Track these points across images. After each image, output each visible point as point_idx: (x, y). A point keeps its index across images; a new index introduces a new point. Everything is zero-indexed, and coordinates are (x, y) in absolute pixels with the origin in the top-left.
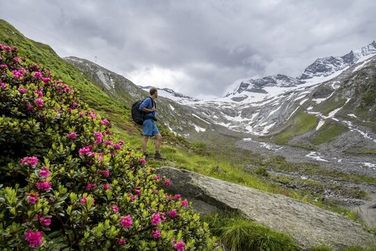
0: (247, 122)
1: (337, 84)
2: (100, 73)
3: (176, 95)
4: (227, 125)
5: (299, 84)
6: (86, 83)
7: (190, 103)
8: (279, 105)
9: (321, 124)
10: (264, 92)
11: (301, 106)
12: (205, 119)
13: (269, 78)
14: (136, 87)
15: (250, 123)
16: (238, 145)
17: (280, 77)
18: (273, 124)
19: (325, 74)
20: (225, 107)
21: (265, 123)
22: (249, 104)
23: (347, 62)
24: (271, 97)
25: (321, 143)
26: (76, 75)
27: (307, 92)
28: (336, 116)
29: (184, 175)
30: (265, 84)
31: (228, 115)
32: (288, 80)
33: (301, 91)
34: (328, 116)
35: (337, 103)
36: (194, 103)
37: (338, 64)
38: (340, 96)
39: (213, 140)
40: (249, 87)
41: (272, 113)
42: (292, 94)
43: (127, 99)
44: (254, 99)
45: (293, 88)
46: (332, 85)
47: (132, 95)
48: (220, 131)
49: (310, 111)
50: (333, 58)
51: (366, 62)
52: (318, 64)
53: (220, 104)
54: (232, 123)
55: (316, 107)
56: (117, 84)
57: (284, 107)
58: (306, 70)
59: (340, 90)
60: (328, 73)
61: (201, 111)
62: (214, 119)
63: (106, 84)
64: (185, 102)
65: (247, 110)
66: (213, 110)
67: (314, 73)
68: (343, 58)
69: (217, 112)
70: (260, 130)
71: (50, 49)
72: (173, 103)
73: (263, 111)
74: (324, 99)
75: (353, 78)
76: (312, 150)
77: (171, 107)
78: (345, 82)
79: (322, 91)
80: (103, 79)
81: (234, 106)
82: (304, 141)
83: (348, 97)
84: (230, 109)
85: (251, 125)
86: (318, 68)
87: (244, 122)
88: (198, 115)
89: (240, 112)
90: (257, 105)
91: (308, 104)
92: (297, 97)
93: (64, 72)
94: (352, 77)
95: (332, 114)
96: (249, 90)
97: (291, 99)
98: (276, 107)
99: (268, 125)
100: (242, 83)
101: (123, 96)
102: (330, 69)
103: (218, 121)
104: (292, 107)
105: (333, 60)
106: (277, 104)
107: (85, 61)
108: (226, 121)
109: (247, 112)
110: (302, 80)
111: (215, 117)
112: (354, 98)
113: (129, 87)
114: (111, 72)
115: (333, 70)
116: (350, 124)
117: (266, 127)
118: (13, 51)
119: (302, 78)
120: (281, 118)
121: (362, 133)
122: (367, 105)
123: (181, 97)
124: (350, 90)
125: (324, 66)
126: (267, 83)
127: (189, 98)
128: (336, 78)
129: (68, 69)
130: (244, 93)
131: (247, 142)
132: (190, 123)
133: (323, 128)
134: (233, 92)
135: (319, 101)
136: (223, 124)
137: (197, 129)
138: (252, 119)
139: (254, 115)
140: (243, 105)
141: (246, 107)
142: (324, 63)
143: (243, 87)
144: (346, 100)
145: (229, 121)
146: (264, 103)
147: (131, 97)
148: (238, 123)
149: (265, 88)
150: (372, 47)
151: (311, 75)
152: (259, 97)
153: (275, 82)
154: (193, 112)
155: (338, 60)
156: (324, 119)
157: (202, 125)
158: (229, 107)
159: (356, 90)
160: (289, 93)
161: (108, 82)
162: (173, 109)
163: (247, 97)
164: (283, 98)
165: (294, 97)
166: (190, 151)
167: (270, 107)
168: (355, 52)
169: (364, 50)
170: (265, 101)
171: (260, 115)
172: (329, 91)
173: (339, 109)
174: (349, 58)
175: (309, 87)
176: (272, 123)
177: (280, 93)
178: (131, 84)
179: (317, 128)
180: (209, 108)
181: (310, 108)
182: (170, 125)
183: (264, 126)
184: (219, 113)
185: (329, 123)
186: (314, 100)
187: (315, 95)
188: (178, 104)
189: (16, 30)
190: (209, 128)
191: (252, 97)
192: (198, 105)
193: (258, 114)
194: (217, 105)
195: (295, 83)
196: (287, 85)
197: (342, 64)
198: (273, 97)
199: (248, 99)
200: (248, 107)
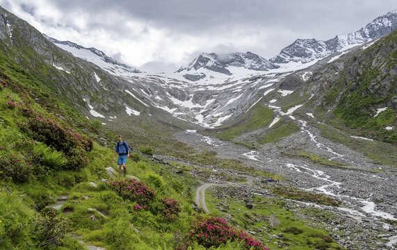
0: (199, 110)
1: (308, 75)
3: (107, 60)
4: (171, 111)
5: (271, 68)
7: (125, 75)
8: (241, 93)
9: (276, 120)
10: (228, 73)
11: (265, 97)
12: (143, 99)
13: (237, 55)
14: (46, 41)
15: (202, 111)
16: (178, 137)
17: (250, 56)
18: (230, 116)
19: (303, 60)
20: (173, 85)
21: (221, 113)
22: (205, 86)
23: (329, 49)
24: (234, 80)
25: (266, 142)
27: (276, 80)
28: (294, 114)
30: (230, 62)
31: (176, 97)
32: (259, 61)
33: (270, 78)
34: (286, 112)
36: (132, 75)
37: (320, 50)
38: (305, 91)
39: (146, 128)
40: (209, 64)
41: (231, 101)
42: (260, 80)
43: (30, 57)
44: (213, 80)
45: (261, 73)
46: (303, 76)
47: (39, 51)
48: (160, 118)
49: (272, 104)
50: (314, 41)
52: (298, 46)
53: (167, 81)
54: (179, 108)
55: (280, 101)
56: (15, 33)
57: (246, 95)
58: (282, 52)
59: (308, 82)
60: (307, 59)
61: (139, 87)
62: (156, 101)
64: (119, 73)
65: (201, 93)
66: (156, 88)
67: (291, 57)
68: (327, 43)
69: (162, 92)
70: (213, 122)
72: (99, 71)
74: (290, 92)
76: (254, 149)
77: (96, 76)
78: (317, 72)
79: (291, 81)
81: (186, 86)
83: (313, 92)
84: (179, 90)
85: (202, 114)
87: (195, 109)
88: (133, 92)
89: (192, 95)
90: (215, 89)
91: (272, 95)
92: (264, 84)
95: (291, 111)
96: (208, 68)
97: (256, 86)
98: (237, 94)
99: (223, 116)
100: (201, 56)
101: (24, 52)
102: (310, 54)
103: (161, 103)
104: (254, 97)
105: (314, 43)
106: (239, 90)
108: (171, 105)
109: (200, 97)
110: (276, 64)
111: (158, 98)
112: (318, 94)
113: (35, 40)
114: (8, 12)
115: (313, 57)
116: (304, 125)
117: (220, 118)
119: (276, 61)
120: (239, 109)
121: (311, 136)
122: (327, 105)
123: (114, 63)
124: (317, 85)
125: (304, 50)
126: (232, 61)
127: (125, 66)
128: (310, 67)
130: (201, 70)
132: (119, 102)
133: (275, 126)
134: (187, 66)
135: (285, 93)
136: (166, 108)
137: (129, 111)
138: (205, 107)
139: (209, 102)
140: (197, 87)
141: (200, 89)
142: (304, 45)
143: (202, 62)
144: (310, 96)
145: (175, 106)
146: (224, 87)
148: (187, 109)
149: (230, 68)
150: (359, 36)
151: (288, 58)
152: (220, 78)
153: (242, 62)
154: (127, 87)
155: (320, 45)
156: (280, 116)
157: (135, 106)
158: (179, 87)
159: (321, 86)
160: (255, 79)
162: (98, 79)
163: (204, 76)
164: (248, 84)
165: (260, 84)
167: (229, 93)
168: (340, 38)
169: (350, 37)
170: (225, 84)
171: (216, 102)
173: (300, 106)
174: (333, 44)
175: (280, 74)
176: (228, 114)
177: (246, 77)
179: (271, 125)
180: (151, 84)
181: (273, 101)
182: (91, 102)
183: (218, 117)
184: (164, 94)
185: (285, 120)
186: (280, 91)
187: (283, 85)
188: (106, 74)
190: (145, 112)
191: (212, 77)
192: (136, 78)
193: (213, 100)
194: (163, 82)
195: (267, 67)
196: (258, 67)
197: (324, 50)
198: (236, 81)
199: (205, 79)
200: (203, 89)
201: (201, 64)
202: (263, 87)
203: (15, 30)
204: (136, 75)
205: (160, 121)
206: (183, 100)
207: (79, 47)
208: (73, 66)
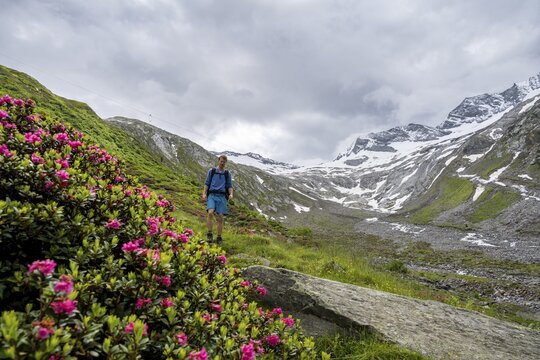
0: (370, 194)
1: (497, 132)
2: (156, 137)
3: (265, 162)
4: (340, 201)
5: (441, 136)
6: (138, 152)
7: (285, 172)
8: (414, 168)
9: (479, 191)
10: (392, 150)
11: (447, 168)
12: (308, 193)
13: (397, 130)
14: (208, 154)
15: (374, 196)
16: (359, 228)
17: (413, 127)
18: (409, 196)
19: (479, 119)
20: (335, 174)
21: (397, 195)
22: (370, 169)
23: (509, 100)
24: (402, 156)
25: (481, 220)
26: (123, 143)
27: (454, 146)
28: (501, 179)
29: (283, 277)
30: (392, 138)
31: (342, 185)
32: (425, 131)
33: (446, 146)
34: (488, 179)
35: (500, 159)
36: (291, 171)
37: (497, 103)
38: (504, 149)
39: (321, 224)
40: (370, 145)
41: (405, 179)
42: (433, 150)
43: (196, 172)
44: (378, 160)
45: (433, 142)
46: (491, 134)
47: (203, 165)
48: (332, 211)
49: (462, 173)
50: (488, 96)
51: (537, 99)
52: (468, 106)
53: (329, 171)
54: (348, 197)
55: (471, 168)
56: (180, 151)
57: (422, 170)
58: (450, 116)
59: (503, 140)
60: (483, 117)
61: (302, 182)
62: (322, 193)
63: (165, 152)
64: (278, 171)
65: (369, 177)
66: (319, 180)
67: (462, 118)
68: (503, 94)
69: (325, 183)
70: (390, 205)
71: (88, 108)
72: (261, 173)
73: (392, 177)
74: (480, 156)
75: (521, 123)
76: (470, 230)
77: (259, 178)
78: (510, 128)
79: (476, 143)
80: (161, 145)
81: (349, 172)
82: (456, 218)
83: (516, 149)
84: (344, 178)
85: (375, 198)
86: (467, 111)
87: (366, 194)
88: (297, 188)
89: (359, 181)
90: (383, 169)
91: (456, 164)
92: (441, 154)
93: (107, 139)
94: (519, 120)
95: (494, 177)
96: (368, 149)
97: (432, 157)
98: (411, 170)
99: (400, 197)
100: (358, 139)
101: (190, 168)
102: (486, 111)
103: (328, 195)
104: (434, 169)
105: (488, 99)
106: (412, 166)
107: (137, 122)
108: (339, 195)
109: (368, 181)
110: (445, 130)
111: (323, 189)
112: (525, 150)
113: (198, 154)
115: (490, 113)
116: (523, 190)
117: (398, 200)
118: (27, 106)
119: (445, 126)
120: (419, 185)
123: (271, 163)
124: (519, 140)
125: (477, 108)
126: (394, 137)
127: (283, 164)
128: (496, 123)
129: (112, 134)
130: (362, 154)
131: (372, 224)
132: (287, 201)
133: (483, 198)
134: (346, 153)
135: (473, 158)
136: (334, 199)
137: (298, 208)
138: (376, 190)
139: (380, 184)
140: (363, 171)
141: (366, 173)
142: (475, 103)
143: (361, 144)
144: (514, 155)
145: (344, 195)
146: (393, 166)
147: (201, 168)
148: (357, 197)
149: (393, 145)
151: (458, 121)
152: (384, 157)
153: (405, 136)
154: (290, 184)
155: (496, 98)
156: (483, 185)
157: (304, 202)
158: (343, 175)
159: (527, 139)
160: (427, 150)
161: (169, 149)
162: (261, 181)
163: (367, 158)
164: (420, 157)
166: (289, 241)
167: (402, 170)
168: (519, 85)
169: (533, 81)
170: (393, 163)
171: (387, 183)
172: (487, 143)
173: (504, 169)
174: (512, 94)
175: (457, 139)
176: (407, 194)
177: (415, 150)
178: (201, 149)
179: (475, 198)
180: (313, 177)
181: (461, 169)
182: (259, 205)
183: (395, 199)
184: (328, 184)
185: (492, 189)
186: (466, 157)
187: (467, 150)
188: (268, 175)
189: (41, 86)
190: (314, 206)
191: (375, 158)
192: (297, 173)
193: (384, 182)
194: (324, 173)
195: (436, 135)
196: (424, 137)
197: (503, 103)
198: (405, 157)
199: (369, 161)
200: (369, 172)
201: (361, 147)
202: (441, 157)
203: (179, 149)
204: (296, 171)
205: (333, 214)
206: (349, 188)
207: (237, 155)
208: (236, 172)
